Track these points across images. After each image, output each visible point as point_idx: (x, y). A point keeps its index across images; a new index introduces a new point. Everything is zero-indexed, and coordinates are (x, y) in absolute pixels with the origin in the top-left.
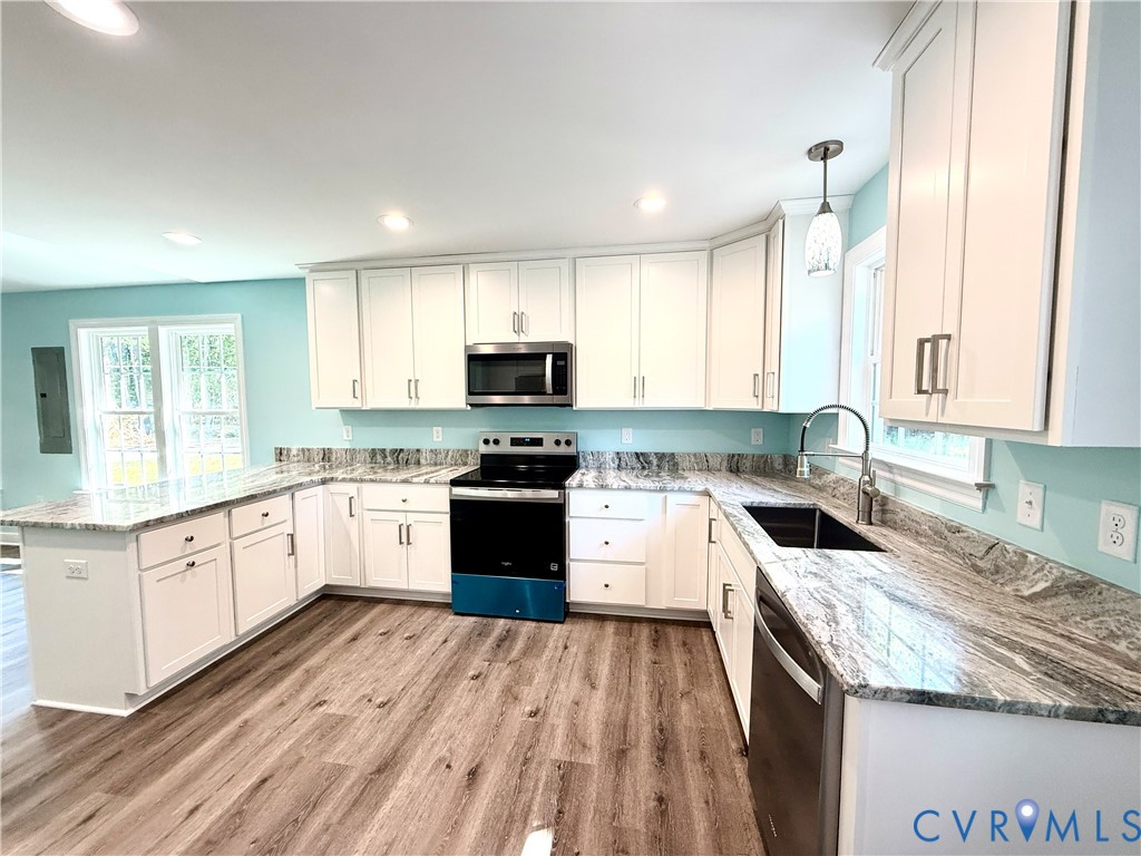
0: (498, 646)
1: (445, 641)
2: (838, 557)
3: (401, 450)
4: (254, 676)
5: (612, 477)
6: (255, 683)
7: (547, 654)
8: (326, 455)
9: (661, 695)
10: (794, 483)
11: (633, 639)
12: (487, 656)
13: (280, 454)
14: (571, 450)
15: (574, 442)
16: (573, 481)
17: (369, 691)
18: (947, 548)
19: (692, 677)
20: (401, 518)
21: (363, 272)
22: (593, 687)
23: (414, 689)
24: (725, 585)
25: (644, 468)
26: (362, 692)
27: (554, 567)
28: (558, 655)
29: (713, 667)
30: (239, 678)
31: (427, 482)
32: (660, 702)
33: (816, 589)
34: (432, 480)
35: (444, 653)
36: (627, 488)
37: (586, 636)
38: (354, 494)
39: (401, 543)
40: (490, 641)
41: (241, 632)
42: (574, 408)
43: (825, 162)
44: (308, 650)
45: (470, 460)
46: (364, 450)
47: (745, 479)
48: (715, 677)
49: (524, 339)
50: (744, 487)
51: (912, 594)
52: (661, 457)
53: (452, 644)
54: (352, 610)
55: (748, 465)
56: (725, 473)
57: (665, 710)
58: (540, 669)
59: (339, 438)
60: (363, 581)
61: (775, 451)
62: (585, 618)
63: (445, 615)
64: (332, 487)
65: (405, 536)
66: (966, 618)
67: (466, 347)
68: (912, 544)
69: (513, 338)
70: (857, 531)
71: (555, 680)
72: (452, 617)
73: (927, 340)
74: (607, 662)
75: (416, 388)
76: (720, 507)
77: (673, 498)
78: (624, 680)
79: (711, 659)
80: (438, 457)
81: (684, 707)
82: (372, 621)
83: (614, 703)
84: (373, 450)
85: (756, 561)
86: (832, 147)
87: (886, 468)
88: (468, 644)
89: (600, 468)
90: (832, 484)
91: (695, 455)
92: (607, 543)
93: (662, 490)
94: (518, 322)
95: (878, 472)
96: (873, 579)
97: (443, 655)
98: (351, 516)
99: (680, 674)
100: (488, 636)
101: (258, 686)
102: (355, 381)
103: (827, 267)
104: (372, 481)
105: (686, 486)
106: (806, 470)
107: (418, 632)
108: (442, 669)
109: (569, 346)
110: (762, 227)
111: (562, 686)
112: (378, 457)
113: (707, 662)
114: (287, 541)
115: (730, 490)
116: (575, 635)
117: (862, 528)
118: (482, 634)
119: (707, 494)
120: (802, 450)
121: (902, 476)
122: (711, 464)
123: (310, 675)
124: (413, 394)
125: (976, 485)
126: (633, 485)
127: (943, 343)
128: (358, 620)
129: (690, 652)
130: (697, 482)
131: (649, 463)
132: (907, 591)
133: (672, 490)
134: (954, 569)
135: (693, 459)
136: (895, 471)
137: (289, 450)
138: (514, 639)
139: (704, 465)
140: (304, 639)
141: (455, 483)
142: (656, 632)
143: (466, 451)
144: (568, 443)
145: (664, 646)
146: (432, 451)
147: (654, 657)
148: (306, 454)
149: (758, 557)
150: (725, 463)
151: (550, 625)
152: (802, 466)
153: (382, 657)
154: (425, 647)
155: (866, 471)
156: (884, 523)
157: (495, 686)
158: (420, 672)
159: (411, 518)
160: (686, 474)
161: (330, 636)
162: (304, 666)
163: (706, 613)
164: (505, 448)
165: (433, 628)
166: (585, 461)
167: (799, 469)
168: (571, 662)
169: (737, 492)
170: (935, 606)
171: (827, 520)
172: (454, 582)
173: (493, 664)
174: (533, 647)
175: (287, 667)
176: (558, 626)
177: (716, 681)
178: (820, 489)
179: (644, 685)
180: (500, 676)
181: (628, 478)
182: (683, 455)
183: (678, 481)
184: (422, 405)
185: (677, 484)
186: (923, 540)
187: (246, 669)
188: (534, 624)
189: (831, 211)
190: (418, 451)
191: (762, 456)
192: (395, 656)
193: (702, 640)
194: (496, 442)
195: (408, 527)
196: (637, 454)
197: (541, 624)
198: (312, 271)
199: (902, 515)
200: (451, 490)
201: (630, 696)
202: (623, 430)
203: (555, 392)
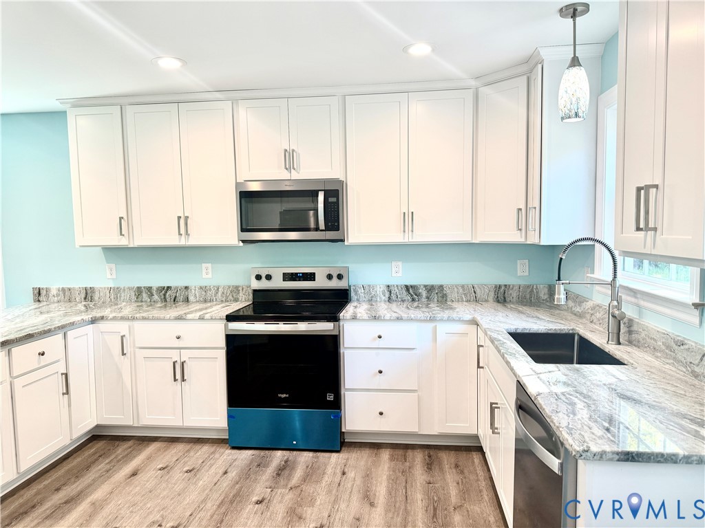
0: (278, 475)
1: (226, 473)
2: (586, 370)
3: (169, 288)
4: (40, 511)
5: (383, 309)
6: (44, 515)
7: (327, 479)
8: (88, 294)
9: (435, 509)
10: (558, 312)
11: (407, 464)
12: (268, 484)
13: (38, 293)
14: (341, 285)
15: (345, 276)
16: (347, 313)
17: (158, 517)
18: (675, 359)
19: (465, 493)
20: (175, 355)
21: (127, 106)
22: (372, 505)
23: (202, 514)
24: (492, 404)
25: (413, 300)
26: (151, 518)
27: (330, 397)
28: (337, 480)
29: (483, 484)
30: (26, 513)
31: (201, 318)
32: (435, 515)
33: (563, 394)
34: (207, 316)
35: (226, 483)
36: (399, 319)
37: (363, 463)
38: (125, 332)
39: (175, 380)
40: (270, 470)
41: (23, 469)
42: (346, 243)
43: (574, 21)
44: (89, 486)
45: (241, 296)
46: (130, 289)
47: (511, 308)
48: (485, 493)
49: (295, 175)
50: (511, 316)
51: (639, 394)
52: (430, 289)
53: (232, 474)
54: (126, 449)
55: (514, 295)
56: (492, 303)
57: (440, 521)
58: (321, 493)
59: (103, 277)
60: (135, 421)
61: (540, 281)
62: (360, 447)
63: (222, 450)
64: (102, 326)
65: (180, 372)
66: (675, 407)
67: (237, 184)
68: (649, 358)
69: (285, 175)
70: (607, 350)
71: (336, 501)
72: (229, 451)
73: (642, 188)
74: (385, 484)
75: (186, 224)
76: (486, 334)
77: (443, 329)
78: (401, 498)
79: (482, 478)
80: (208, 294)
81: (457, 518)
82: (149, 458)
83: (392, 518)
84: (138, 288)
85: (516, 376)
86: (579, 8)
87: (632, 294)
88: (247, 474)
89: (371, 301)
90: (590, 311)
91: (463, 287)
92: (380, 372)
93: (432, 319)
94: (289, 158)
95: (624, 297)
96: (610, 384)
97: (225, 485)
98: (123, 354)
99: (453, 492)
100: (266, 466)
101: (46, 518)
102: (121, 218)
103: (577, 115)
104: (144, 319)
105: (454, 315)
106: (563, 296)
107: (197, 466)
108: (226, 496)
109: (341, 183)
110: (524, 68)
111: (343, 506)
112: (144, 295)
113: (478, 480)
114: (62, 380)
115: (497, 318)
116: (351, 462)
117: (611, 348)
118: (261, 465)
119: (474, 322)
120: (559, 279)
121: (644, 300)
122: (478, 296)
123: (97, 507)
124: (183, 231)
125: (693, 304)
126: (405, 316)
127: (653, 191)
128: (135, 457)
129: (462, 472)
130: (465, 311)
131: (419, 295)
132: (635, 392)
133: (441, 320)
134: (678, 375)
135: (461, 290)
136: (639, 296)
137: (48, 290)
138: (293, 468)
139: (472, 295)
140: (82, 476)
141: (231, 318)
142: (430, 456)
143: (237, 287)
144: (340, 277)
145: (437, 467)
146: (201, 288)
147: (428, 479)
148: (67, 295)
149: (519, 372)
150: (492, 294)
151: (327, 455)
152: (559, 294)
153: (164, 490)
154: (206, 478)
155: (615, 297)
156: (630, 342)
157: (279, 508)
158: (204, 501)
159: (185, 356)
160: (455, 305)
161: (108, 472)
162: (89, 500)
163: (476, 437)
164: (278, 283)
165: (212, 461)
166: (356, 294)
167: (556, 296)
168: (349, 485)
169: (502, 319)
170: (654, 401)
171: (585, 343)
172: (230, 417)
173: (275, 490)
174: (312, 474)
175: (71, 502)
176: (335, 455)
177: (486, 495)
178: (580, 316)
179: (419, 502)
180: (282, 501)
181: (399, 309)
182: (452, 287)
183: (447, 312)
184: (193, 241)
185: (446, 314)
186: (659, 354)
187: (32, 504)
188: (311, 454)
189: (580, 65)
190: (186, 288)
191: (528, 286)
192: (178, 488)
193: (473, 462)
194: (269, 277)
195: (183, 364)
196: (406, 286)
197: (319, 454)
198: (74, 106)
199: (643, 335)
200: (226, 326)
201: (406, 512)
202: (394, 263)
203: (328, 228)
